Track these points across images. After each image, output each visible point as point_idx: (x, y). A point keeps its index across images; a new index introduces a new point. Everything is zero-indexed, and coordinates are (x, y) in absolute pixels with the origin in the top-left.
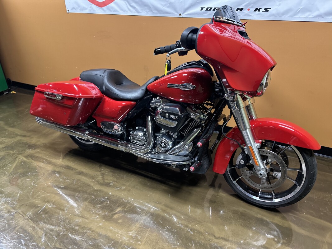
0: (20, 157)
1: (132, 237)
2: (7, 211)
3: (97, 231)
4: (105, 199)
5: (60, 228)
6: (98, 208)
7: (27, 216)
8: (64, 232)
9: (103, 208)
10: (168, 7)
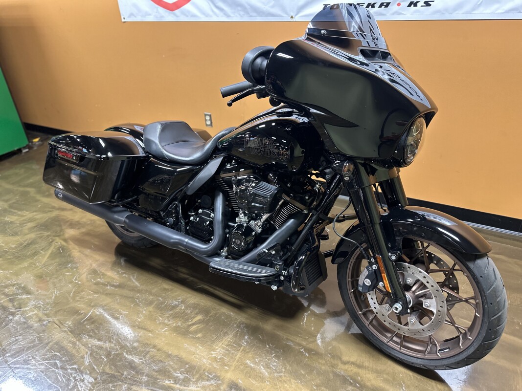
0: (57, 241)
1: (216, 360)
2: (37, 319)
3: (165, 349)
4: (179, 302)
5: (112, 345)
6: (168, 315)
7: (66, 327)
8: (117, 350)
9: (175, 316)
10: (273, 7)
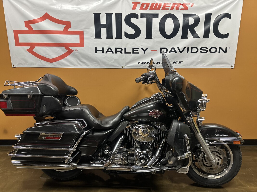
10: (113, 62)
